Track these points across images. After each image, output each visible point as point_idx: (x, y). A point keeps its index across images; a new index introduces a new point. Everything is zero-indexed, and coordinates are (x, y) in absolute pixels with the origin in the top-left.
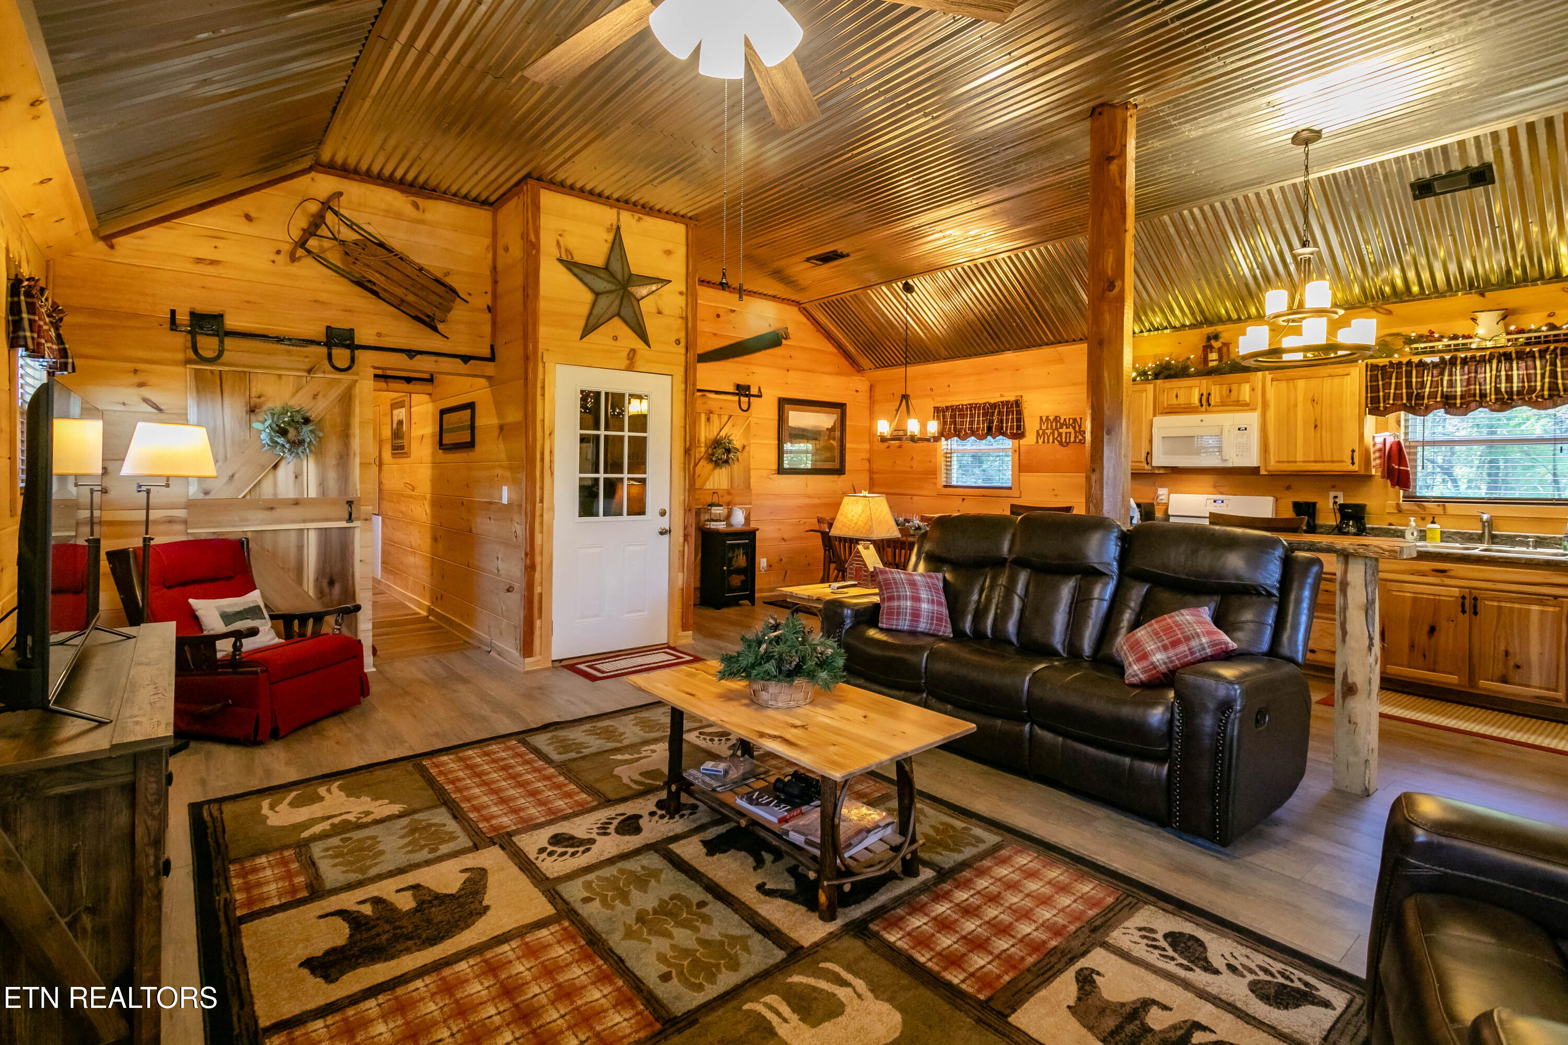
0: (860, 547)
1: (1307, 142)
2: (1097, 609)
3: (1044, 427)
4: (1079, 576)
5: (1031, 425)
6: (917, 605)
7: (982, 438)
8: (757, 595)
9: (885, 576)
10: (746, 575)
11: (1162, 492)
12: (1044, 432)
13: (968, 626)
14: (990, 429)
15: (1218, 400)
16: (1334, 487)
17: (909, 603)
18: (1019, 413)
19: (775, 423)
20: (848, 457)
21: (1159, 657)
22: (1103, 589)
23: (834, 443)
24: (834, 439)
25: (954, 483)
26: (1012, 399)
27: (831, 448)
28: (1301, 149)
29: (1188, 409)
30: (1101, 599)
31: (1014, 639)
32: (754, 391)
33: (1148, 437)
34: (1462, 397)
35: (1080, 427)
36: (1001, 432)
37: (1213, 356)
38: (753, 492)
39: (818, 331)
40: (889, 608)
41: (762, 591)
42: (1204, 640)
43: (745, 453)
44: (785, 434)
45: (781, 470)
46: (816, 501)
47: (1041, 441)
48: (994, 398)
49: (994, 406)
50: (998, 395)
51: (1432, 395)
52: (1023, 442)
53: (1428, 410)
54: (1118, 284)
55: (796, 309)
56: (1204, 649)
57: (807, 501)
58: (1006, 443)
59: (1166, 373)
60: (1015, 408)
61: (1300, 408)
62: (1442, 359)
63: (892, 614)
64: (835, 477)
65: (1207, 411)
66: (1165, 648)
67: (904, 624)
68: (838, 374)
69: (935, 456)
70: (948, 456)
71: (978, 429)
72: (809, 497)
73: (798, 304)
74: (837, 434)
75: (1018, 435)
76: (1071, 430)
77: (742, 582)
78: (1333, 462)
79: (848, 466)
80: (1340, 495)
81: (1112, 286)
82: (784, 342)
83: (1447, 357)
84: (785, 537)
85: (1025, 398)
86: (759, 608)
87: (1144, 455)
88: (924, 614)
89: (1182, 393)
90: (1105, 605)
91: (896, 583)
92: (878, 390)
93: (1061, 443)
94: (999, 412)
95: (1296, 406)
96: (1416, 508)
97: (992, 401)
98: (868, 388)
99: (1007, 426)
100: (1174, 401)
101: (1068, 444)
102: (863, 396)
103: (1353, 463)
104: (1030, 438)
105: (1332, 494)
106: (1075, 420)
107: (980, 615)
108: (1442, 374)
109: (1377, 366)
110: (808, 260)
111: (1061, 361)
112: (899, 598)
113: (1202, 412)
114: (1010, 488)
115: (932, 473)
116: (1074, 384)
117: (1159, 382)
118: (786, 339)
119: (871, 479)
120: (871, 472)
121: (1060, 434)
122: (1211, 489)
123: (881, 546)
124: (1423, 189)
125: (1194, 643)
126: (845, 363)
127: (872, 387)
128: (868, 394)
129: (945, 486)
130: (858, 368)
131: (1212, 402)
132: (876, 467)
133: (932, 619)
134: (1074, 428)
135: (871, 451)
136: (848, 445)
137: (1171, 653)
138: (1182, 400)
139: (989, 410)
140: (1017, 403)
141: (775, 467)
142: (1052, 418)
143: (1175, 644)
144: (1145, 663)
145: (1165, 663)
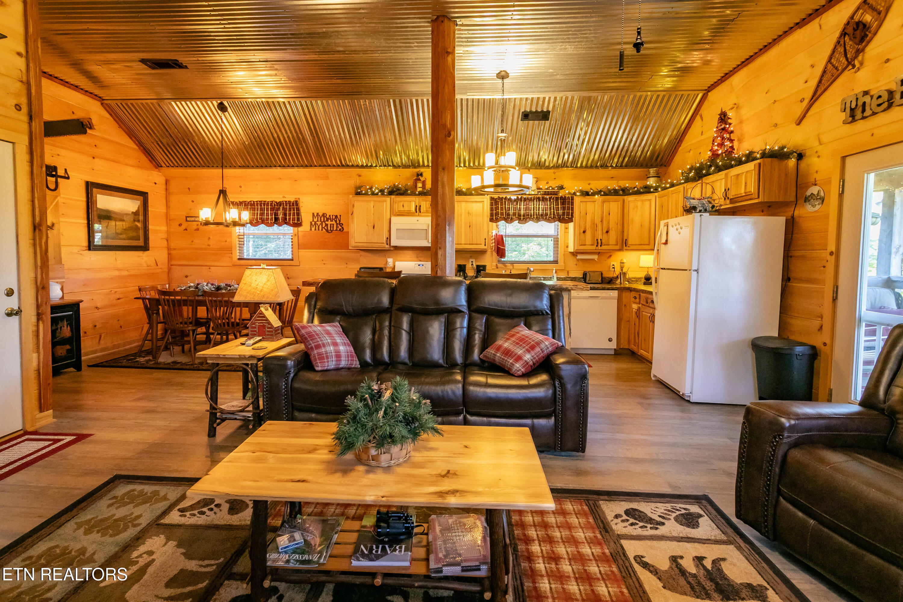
0: (262, 309)
1: (503, 78)
2: (460, 333)
3: (315, 220)
4: (446, 315)
5: (306, 218)
6: (337, 348)
7: (270, 225)
8: (83, 358)
9: (307, 330)
10: (71, 344)
11: (390, 261)
12: (315, 224)
13: (368, 356)
14: (276, 219)
15: (425, 209)
16: (471, 257)
17: (332, 348)
18: (298, 209)
19: (84, 205)
20: (151, 237)
21: (528, 357)
22: (462, 323)
23: (139, 225)
24: (139, 221)
25: (245, 257)
26: (292, 200)
27: (137, 228)
28: (500, 81)
29: (408, 214)
30: (462, 328)
31: (407, 361)
32: (61, 172)
33: (388, 228)
34: (524, 216)
35: (340, 221)
36: (285, 222)
37: (420, 185)
38: (66, 267)
39: (120, 127)
40: (319, 354)
41: (87, 354)
42: (547, 343)
43: (55, 231)
44: (94, 215)
45: (91, 246)
46: (125, 273)
47: (313, 229)
48: (278, 198)
49: (280, 204)
50: (281, 196)
51: (514, 214)
52: (300, 229)
53: (512, 220)
54: (452, 133)
55: (99, 103)
56: (548, 348)
57: (116, 273)
58: (287, 229)
59: (399, 192)
60: (295, 205)
61: (463, 217)
62: (518, 197)
63: (323, 358)
64: (140, 253)
65: (419, 215)
66: (528, 351)
67: (332, 365)
68: (139, 167)
69: (231, 237)
70: (241, 237)
71: (267, 219)
72: (119, 270)
73: (100, 99)
74: (141, 218)
75: (298, 224)
76: (334, 222)
77: (68, 351)
78: (477, 244)
79: (151, 244)
80: (474, 260)
81: (449, 135)
82: (89, 131)
83: (520, 197)
84: (99, 305)
85: (301, 200)
86: (86, 372)
87: (385, 239)
88: (343, 354)
89: (406, 204)
90: (465, 330)
91: (317, 335)
92: (173, 185)
93: (327, 231)
94: (283, 208)
95: (461, 215)
96: (503, 266)
97: (278, 201)
98: (164, 182)
99: (290, 217)
100: (402, 209)
101: (332, 231)
102: (160, 189)
103: (485, 245)
104: (306, 227)
105: (471, 260)
106: (336, 216)
107: (376, 347)
108: (517, 204)
109: (494, 198)
110: (143, 61)
111: (327, 178)
112: (324, 345)
113: (416, 216)
114: (292, 260)
115: (229, 249)
116: (336, 194)
117: (393, 197)
118: (91, 128)
119: (169, 254)
120: (169, 249)
121: (327, 225)
122: (416, 259)
123: (278, 307)
124: (526, 116)
125: (543, 346)
126: (144, 159)
127: (167, 182)
128: (164, 187)
129: (239, 259)
130: (158, 166)
131: (422, 211)
132: (173, 245)
133: (348, 357)
134: (336, 221)
135: (168, 232)
136: (151, 227)
137: (533, 353)
138: (406, 208)
139: (276, 206)
140: (296, 203)
141: (85, 243)
142: (321, 214)
143: (533, 348)
144: (521, 362)
145: (532, 360)
